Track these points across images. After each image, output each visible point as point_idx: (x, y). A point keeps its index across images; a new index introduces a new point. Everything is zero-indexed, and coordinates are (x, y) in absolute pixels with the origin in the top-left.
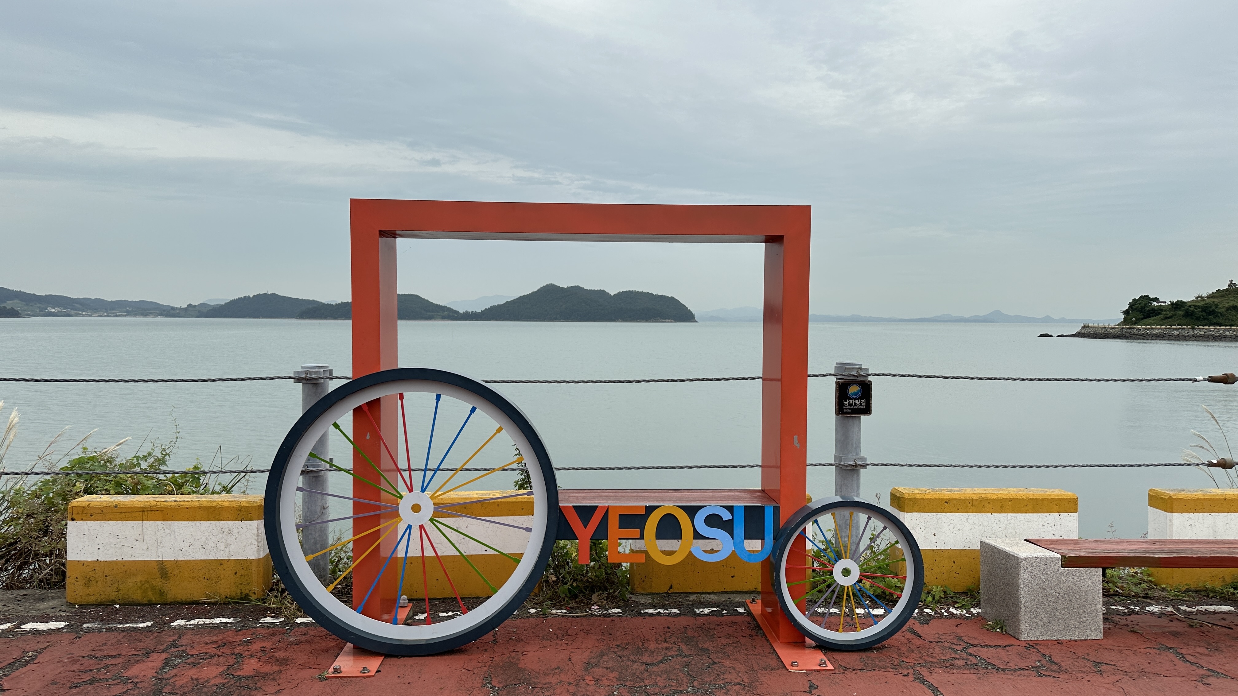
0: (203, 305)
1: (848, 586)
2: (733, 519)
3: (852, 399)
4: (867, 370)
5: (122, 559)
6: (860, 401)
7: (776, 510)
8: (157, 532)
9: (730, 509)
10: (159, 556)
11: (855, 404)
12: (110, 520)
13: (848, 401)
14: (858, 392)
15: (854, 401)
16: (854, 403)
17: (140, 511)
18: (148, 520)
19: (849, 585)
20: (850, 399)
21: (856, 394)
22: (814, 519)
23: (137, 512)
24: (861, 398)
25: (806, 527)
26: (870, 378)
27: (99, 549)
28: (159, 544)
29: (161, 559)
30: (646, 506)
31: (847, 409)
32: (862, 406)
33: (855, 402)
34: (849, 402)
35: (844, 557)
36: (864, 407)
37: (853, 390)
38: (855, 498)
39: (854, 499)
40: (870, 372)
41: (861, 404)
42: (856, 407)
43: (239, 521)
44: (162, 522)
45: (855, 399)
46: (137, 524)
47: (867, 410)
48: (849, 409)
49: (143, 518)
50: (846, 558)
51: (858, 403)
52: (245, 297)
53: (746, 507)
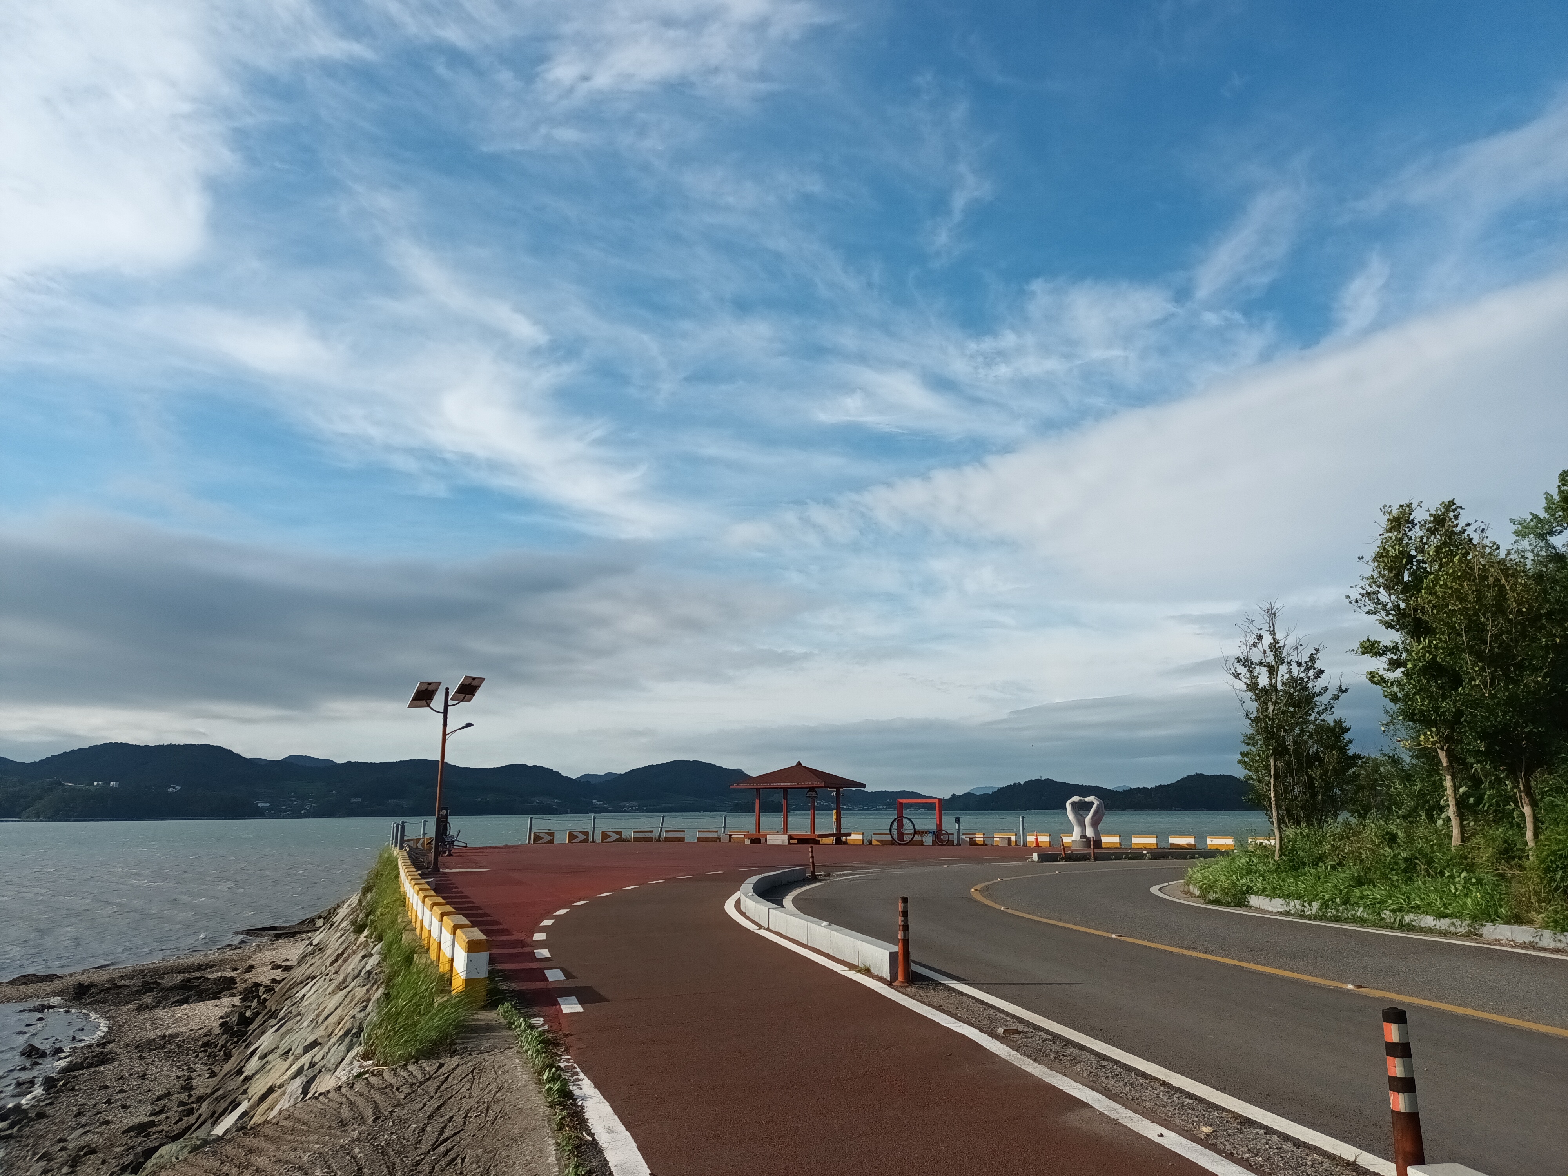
0: (968, 795)
52: (1015, 784)
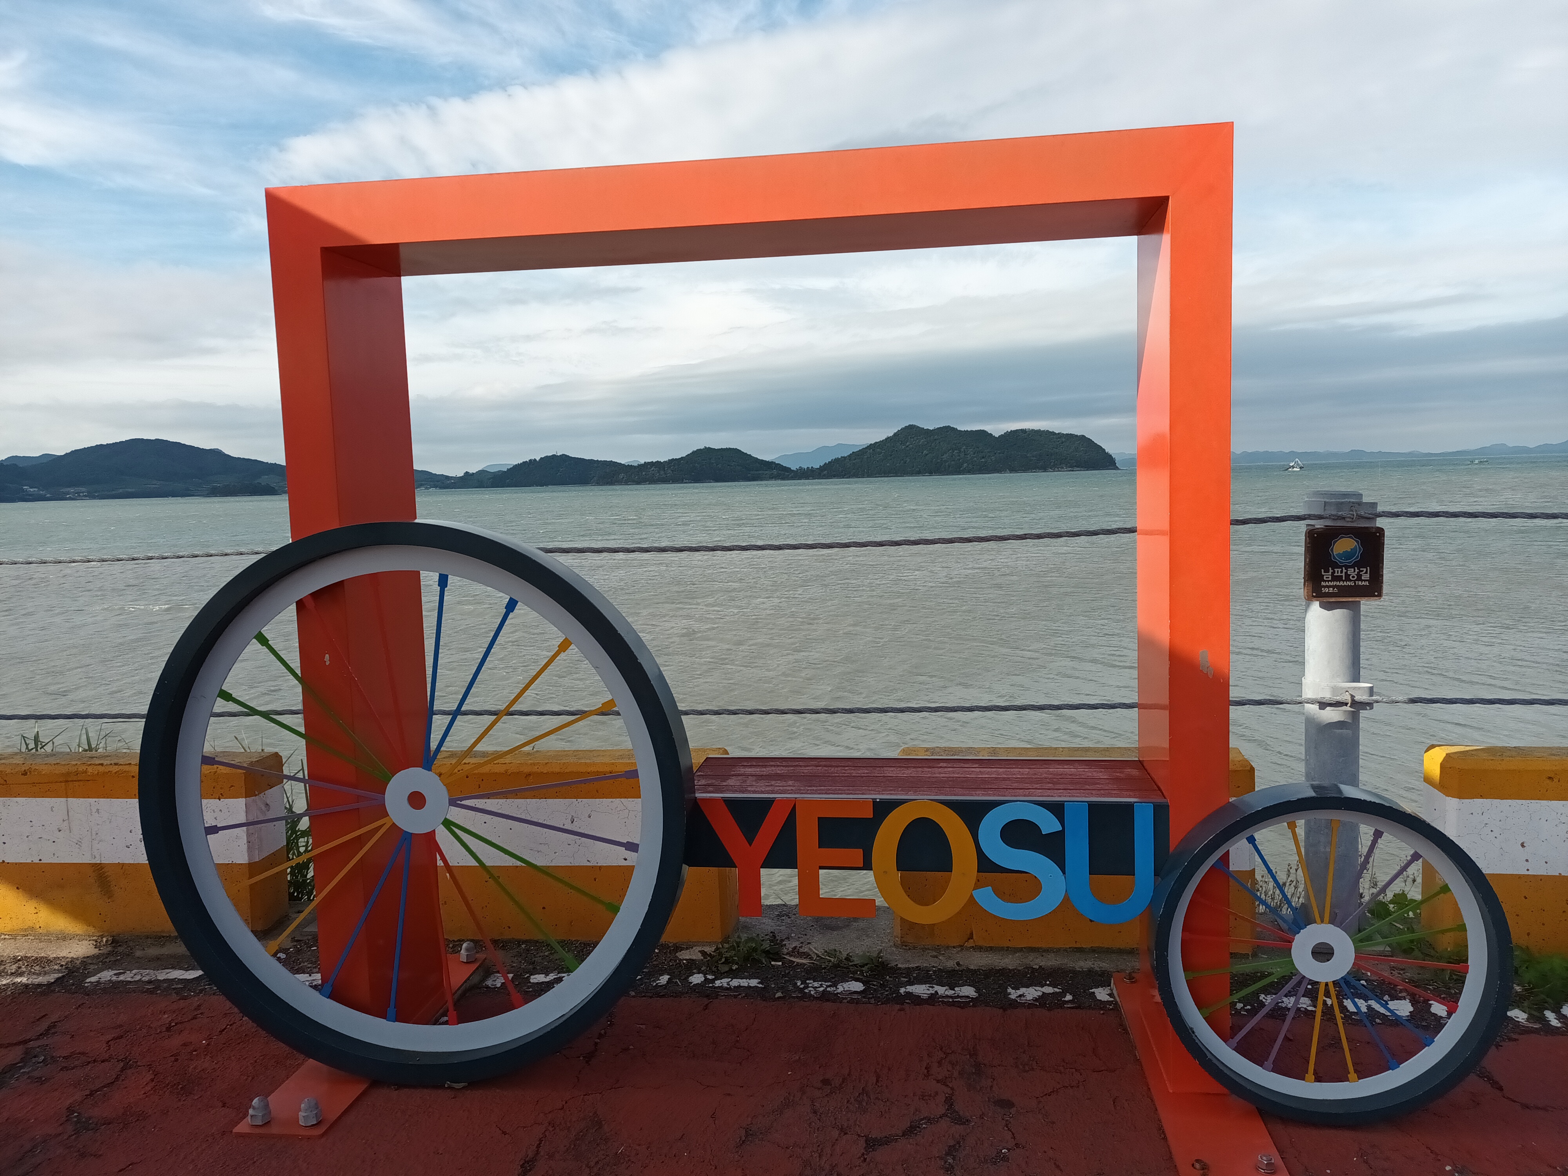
0: (482, 472)
1: (1327, 984)
2: (1063, 831)
3: (1341, 567)
4: (1374, 505)
5: (40, 860)
6: (1357, 571)
7: (1161, 813)
8: (89, 815)
9: (1057, 809)
10: (95, 857)
11: (1347, 576)
12: (18, 795)
13: (1331, 571)
14: (1353, 551)
15: (1344, 571)
16: (1343, 574)
17: (61, 782)
18: (74, 797)
19: (1330, 979)
20: (1335, 565)
21: (1348, 555)
22: (1247, 833)
23: (56, 782)
24: (1358, 565)
25: (1229, 850)
26: (1380, 522)
27: (4, 843)
28: (94, 837)
29: (99, 862)
30: (874, 801)
31: (1328, 587)
32: (1362, 581)
33: (1346, 573)
34: (1334, 572)
35: (1318, 919)
36: (1367, 583)
37: (1343, 546)
38: (1343, 787)
39: (1340, 791)
40: (1380, 509)
41: (1359, 578)
42: (1349, 583)
43: (215, 798)
44: (96, 800)
45: (1347, 567)
46: (59, 803)
47: (1374, 589)
48: (1333, 587)
49: (66, 793)
50: (1322, 922)
51: (1353, 574)
52: (530, 460)
53: (1092, 806)
